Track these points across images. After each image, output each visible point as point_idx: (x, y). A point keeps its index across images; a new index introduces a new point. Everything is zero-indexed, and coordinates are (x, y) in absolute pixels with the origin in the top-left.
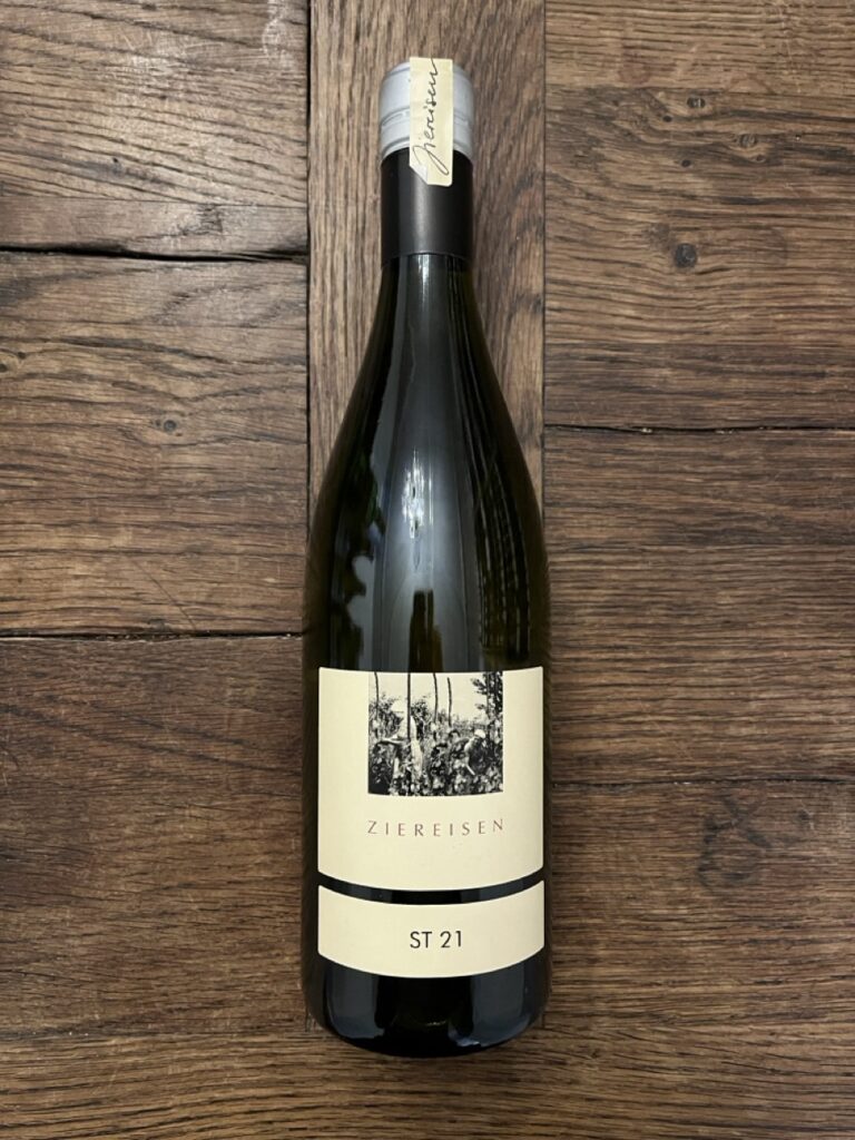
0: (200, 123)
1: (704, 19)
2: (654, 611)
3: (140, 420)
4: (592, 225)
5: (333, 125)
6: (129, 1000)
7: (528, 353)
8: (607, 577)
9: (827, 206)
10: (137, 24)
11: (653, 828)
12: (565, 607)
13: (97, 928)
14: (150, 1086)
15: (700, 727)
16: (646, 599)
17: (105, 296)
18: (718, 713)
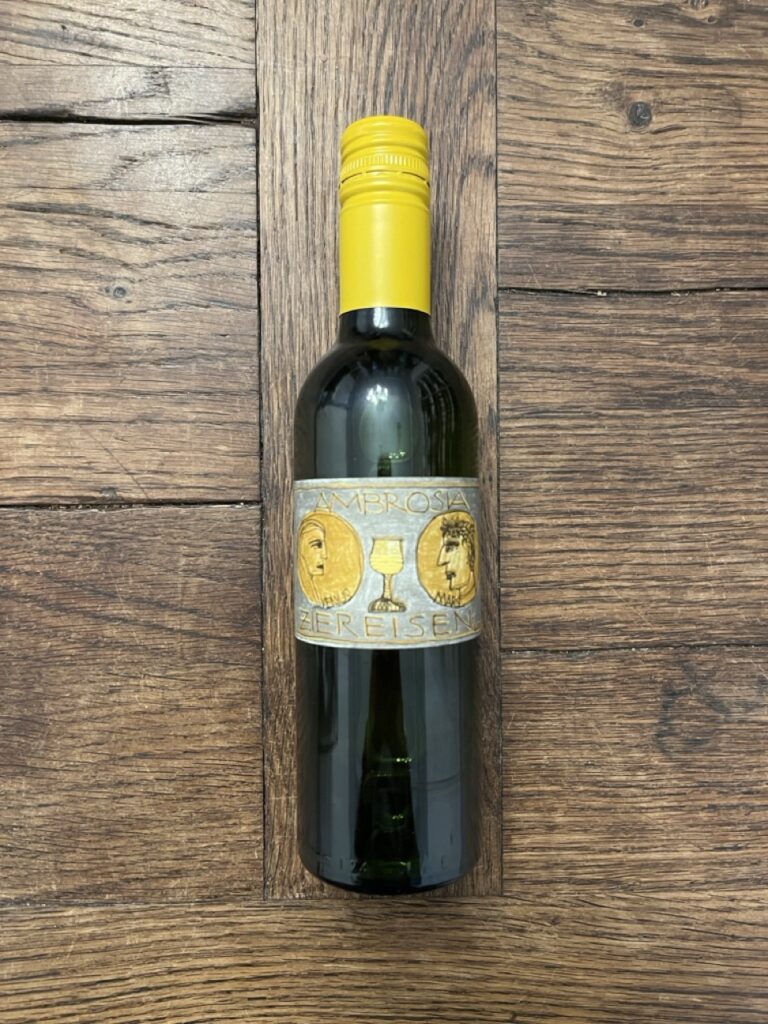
2: (610, 476)
3: (90, 287)
4: (544, 83)
6: (86, 871)
7: (481, 216)
8: (563, 442)
11: (610, 694)
12: (521, 473)
13: (53, 798)
14: (108, 957)
15: (657, 593)
16: (602, 464)
17: (51, 161)
18: (676, 578)
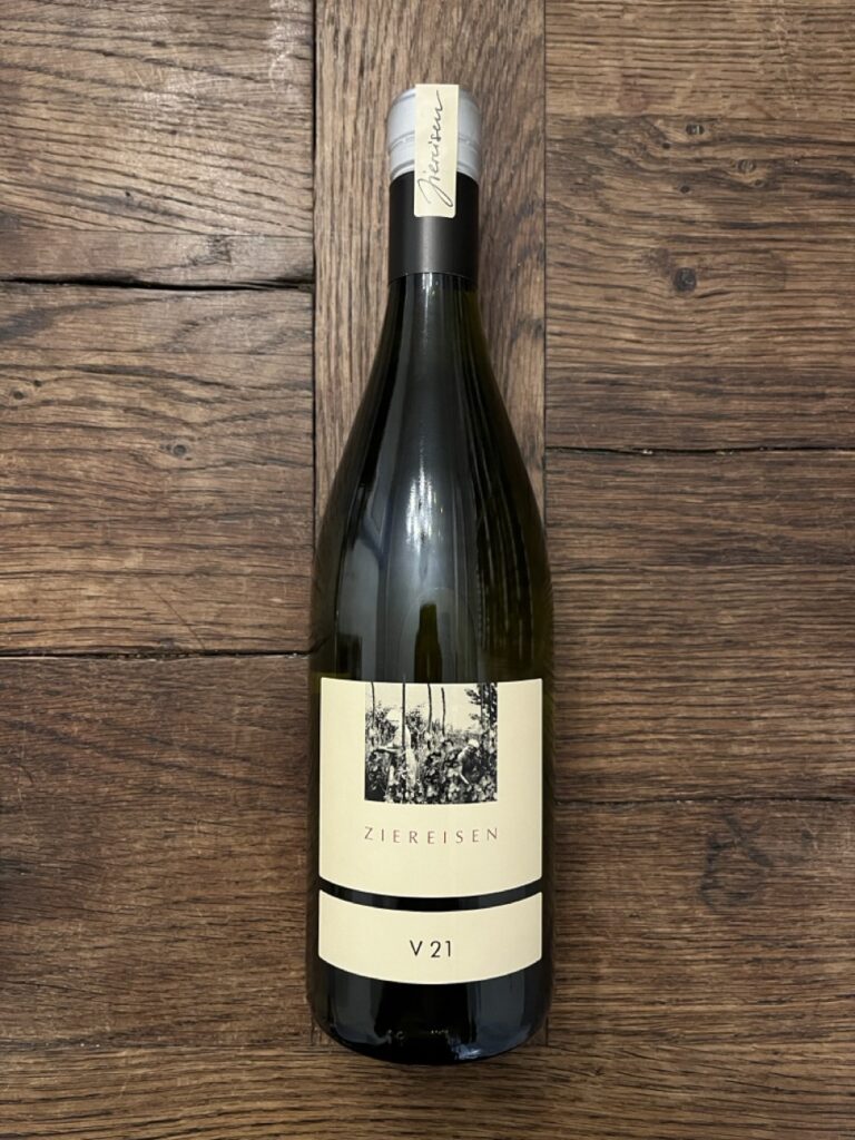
0: (210, 157)
1: (703, 46)
2: (655, 630)
3: (151, 445)
4: (591, 250)
5: (338, 157)
6: (139, 1013)
7: (529, 377)
8: (608, 597)
9: (826, 229)
10: (148, 61)
11: (655, 846)
12: (568, 627)
13: (108, 941)
15: (702, 746)
16: (647, 619)
17: (117, 325)
18: (720, 732)
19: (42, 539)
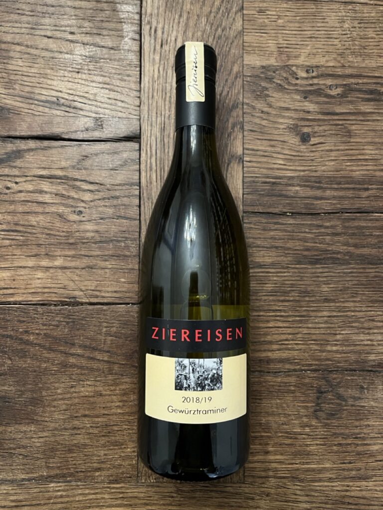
0: (94, 83)
1: (313, 34)
2: (293, 294)
3: (67, 210)
4: (264, 124)
5: (151, 83)
6: (59, 467)
7: (236, 180)
8: (272, 279)
9: (369, 115)
10: (67, 40)
11: (293, 392)
12: (253, 292)
13: (45, 434)
14: (68, 505)
15: (314, 346)
16: (289, 289)
17: (52, 157)
18: (322, 340)
19: (18, 252)
